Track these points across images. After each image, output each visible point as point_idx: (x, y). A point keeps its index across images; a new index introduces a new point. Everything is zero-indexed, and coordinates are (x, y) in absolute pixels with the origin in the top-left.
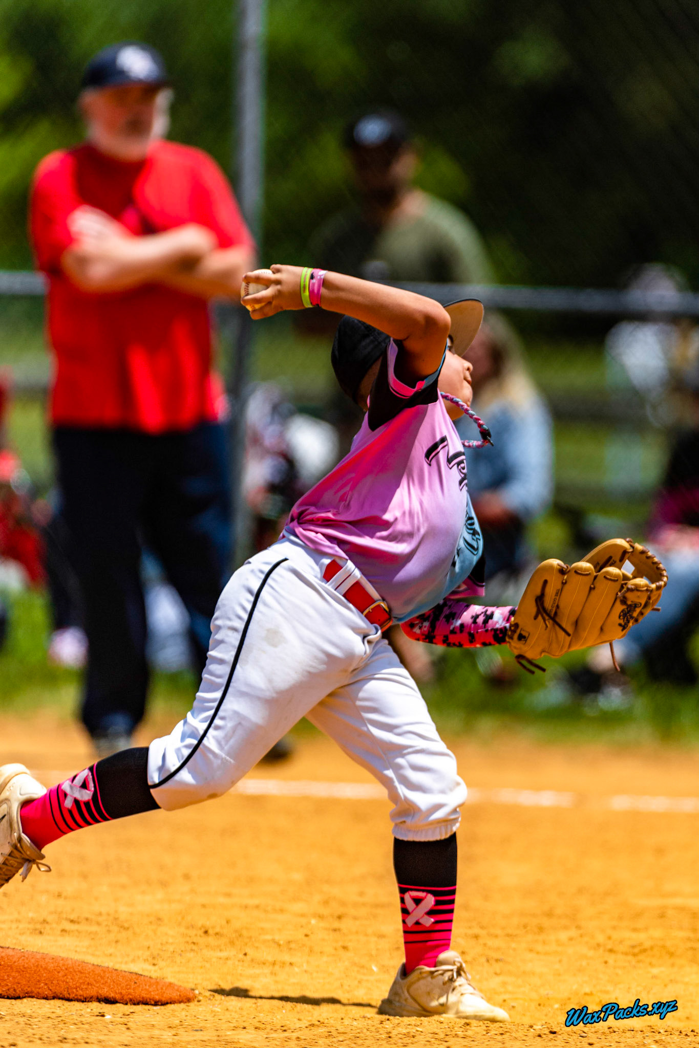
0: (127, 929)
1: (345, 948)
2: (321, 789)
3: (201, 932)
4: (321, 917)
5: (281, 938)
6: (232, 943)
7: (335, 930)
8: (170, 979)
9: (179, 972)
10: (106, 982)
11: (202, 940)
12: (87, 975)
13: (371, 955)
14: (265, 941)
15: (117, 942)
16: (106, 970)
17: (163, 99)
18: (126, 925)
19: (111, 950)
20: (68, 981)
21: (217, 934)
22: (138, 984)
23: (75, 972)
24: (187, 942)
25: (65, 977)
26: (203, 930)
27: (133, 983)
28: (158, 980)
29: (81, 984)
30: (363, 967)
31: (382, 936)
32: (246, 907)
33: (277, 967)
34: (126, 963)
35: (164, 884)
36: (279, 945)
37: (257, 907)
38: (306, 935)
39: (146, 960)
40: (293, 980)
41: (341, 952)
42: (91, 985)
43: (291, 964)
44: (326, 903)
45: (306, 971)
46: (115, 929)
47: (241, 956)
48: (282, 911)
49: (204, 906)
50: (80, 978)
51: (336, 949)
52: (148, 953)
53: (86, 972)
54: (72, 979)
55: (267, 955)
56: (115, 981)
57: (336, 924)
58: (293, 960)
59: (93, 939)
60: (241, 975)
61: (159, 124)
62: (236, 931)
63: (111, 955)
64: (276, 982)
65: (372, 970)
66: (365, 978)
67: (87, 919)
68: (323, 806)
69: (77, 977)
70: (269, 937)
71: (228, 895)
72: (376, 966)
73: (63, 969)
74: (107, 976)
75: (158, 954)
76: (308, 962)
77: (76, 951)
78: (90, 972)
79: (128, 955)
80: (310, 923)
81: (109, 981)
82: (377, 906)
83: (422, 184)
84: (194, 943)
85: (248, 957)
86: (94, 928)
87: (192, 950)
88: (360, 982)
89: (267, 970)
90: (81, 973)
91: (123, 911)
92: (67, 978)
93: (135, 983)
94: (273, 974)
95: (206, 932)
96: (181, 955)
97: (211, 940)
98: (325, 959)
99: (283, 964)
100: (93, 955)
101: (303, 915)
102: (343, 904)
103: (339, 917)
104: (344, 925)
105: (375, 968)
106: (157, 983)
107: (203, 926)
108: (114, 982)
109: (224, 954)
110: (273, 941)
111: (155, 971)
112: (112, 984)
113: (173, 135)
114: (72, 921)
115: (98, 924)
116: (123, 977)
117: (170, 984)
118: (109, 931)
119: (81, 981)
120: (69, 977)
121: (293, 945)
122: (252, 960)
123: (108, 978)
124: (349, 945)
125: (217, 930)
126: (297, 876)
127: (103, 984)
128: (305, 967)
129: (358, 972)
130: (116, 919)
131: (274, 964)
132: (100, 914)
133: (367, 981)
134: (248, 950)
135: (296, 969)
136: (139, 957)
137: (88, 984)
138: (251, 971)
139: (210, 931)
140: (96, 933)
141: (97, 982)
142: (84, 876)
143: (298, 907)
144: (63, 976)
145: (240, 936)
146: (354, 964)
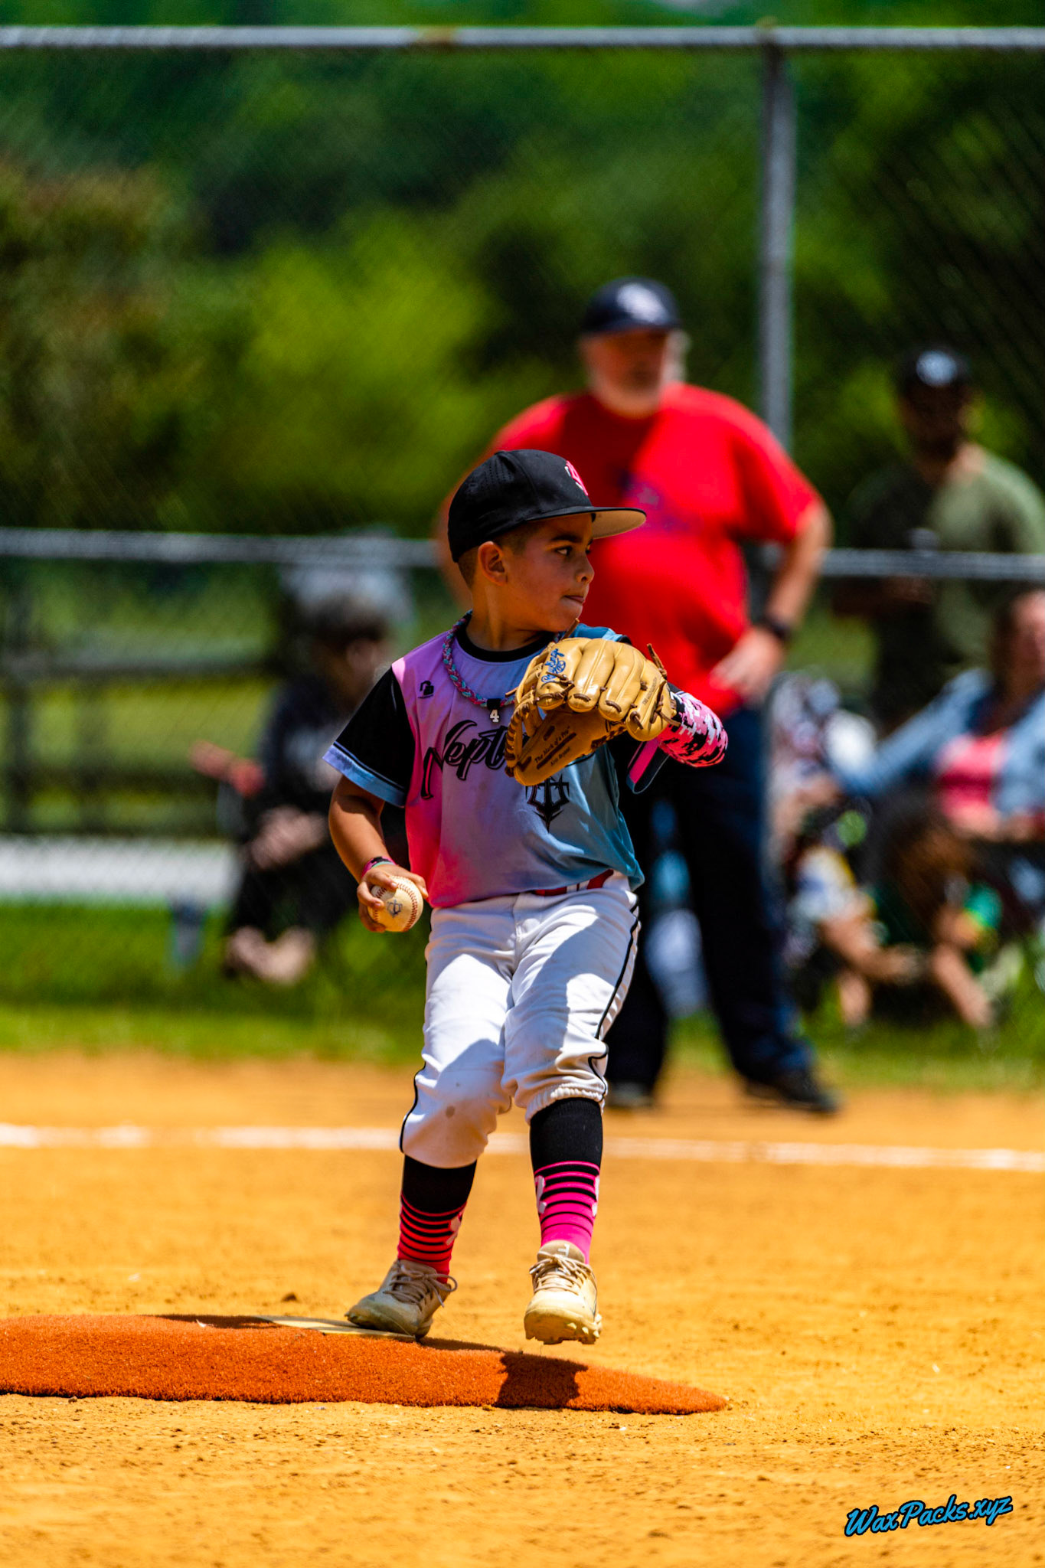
0: (642, 1323)
1: (901, 1345)
2: (867, 1156)
3: (731, 1326)
4: (872, 1308)
5: (825, 1333)
6: (767, 1339)
7: (889, 1324)
8: (695, 1383)
9: (706, 1375)
10: (620, 1387)
11: (733, 1337)
12: (597, 1380)
13: (932, 1354)
14: (806, 1338)
15: (631, 1339)
16: (617, 1374)
18: (641, 1319)
19: (624, 1349)
21: (750, 1329)
22: (657, 1389)
24: (714, 1340)
26: (732, 1325)
27: (651, 1389)
28: (682, 1385)
29: (589, 1389)
30: (922, 1367)
31: (944, 1330)
32: (782, 1297)
33: (821, 1368)
34: (643, 1364)
35: (684, 1270)
36: (823, 1342)
37: (796, 1297)
38: (855, 1330)
39: (666, 1361)
40: (840, 1383)
41: (896, 1350)
42: (602, 1391)
43: (838, 1364)
44: (877, 1290)
45: (855, 1373)
46: (628, 1323)
47: (778, 1355)
48: (825, 1301)
49: (733, 1296)
51: (890, 1346)
52: (667, 1352)
53: (596, 1375)
55: (810, 1354)
56: (630, 1385)
57: (890, 1317)
58: (840, 1360)
60: (779, 1378)
62: (772, 1325)
63: (624, 1355)
64: (821, 1386)
65: (931, 1371)
66: (925, 1380)
68: (870, 1176)
70: (810, 1332)
71: (761, 1282)
72: (938, 1366)
74: (621, 1379)
75: (680, 1354)
76: (858, 1362)
78: (600, 1376)
79: (644, 1355)
80: (858, 1316)
81: (623, 1386)
82: (937, 1294)
84: (722, 1341)
85: (787, 1357)
87: (720, 1349)
88: (919, 1385)
89: (810, 1371)
91: (638, 1303)
93: (654, 1388)
94: (816, 1375)
95: (736, 1327)
96: (707, 1354)
97: (742, 1336)
98: (877, 1358)
99: (828, 1364)
100: (603, 1355)
101: (850, 1306)
102: (897, 1292)
103: (894, 1308)
104: (899, 1317)
105: (936, 1369)
106: (680, 1388)
107: (732, 1321)
108: (629, 1387)
109: (758, 1353)
110: (817, 1337)
111: (677, 1375)
112: (627, 1388)
116: (641, 1381)
117: (695, 1389)
118: (621, 1327)
119: (591, 1386)
121: (839, 1342)
122: (792, 1360)
123: (622, 1382)
124: (907, 1341)
125: (750, 1324)
126: (843, 1260)
127: (615, 1389)
128: (854, 1368)
129: (917, 1373)
130: (629, 1312)
131: (818, 1364)
133: (928, 1384)
134: (786, 1348)
135: (844, 1371)
136: (656, 1358)
137: (599, 1389)
138: (791, 1374)
139: (742, 1326)
141: (608, 1387)
143: (843, 1297)
145: (777, 1331)
146: (911, 1364)
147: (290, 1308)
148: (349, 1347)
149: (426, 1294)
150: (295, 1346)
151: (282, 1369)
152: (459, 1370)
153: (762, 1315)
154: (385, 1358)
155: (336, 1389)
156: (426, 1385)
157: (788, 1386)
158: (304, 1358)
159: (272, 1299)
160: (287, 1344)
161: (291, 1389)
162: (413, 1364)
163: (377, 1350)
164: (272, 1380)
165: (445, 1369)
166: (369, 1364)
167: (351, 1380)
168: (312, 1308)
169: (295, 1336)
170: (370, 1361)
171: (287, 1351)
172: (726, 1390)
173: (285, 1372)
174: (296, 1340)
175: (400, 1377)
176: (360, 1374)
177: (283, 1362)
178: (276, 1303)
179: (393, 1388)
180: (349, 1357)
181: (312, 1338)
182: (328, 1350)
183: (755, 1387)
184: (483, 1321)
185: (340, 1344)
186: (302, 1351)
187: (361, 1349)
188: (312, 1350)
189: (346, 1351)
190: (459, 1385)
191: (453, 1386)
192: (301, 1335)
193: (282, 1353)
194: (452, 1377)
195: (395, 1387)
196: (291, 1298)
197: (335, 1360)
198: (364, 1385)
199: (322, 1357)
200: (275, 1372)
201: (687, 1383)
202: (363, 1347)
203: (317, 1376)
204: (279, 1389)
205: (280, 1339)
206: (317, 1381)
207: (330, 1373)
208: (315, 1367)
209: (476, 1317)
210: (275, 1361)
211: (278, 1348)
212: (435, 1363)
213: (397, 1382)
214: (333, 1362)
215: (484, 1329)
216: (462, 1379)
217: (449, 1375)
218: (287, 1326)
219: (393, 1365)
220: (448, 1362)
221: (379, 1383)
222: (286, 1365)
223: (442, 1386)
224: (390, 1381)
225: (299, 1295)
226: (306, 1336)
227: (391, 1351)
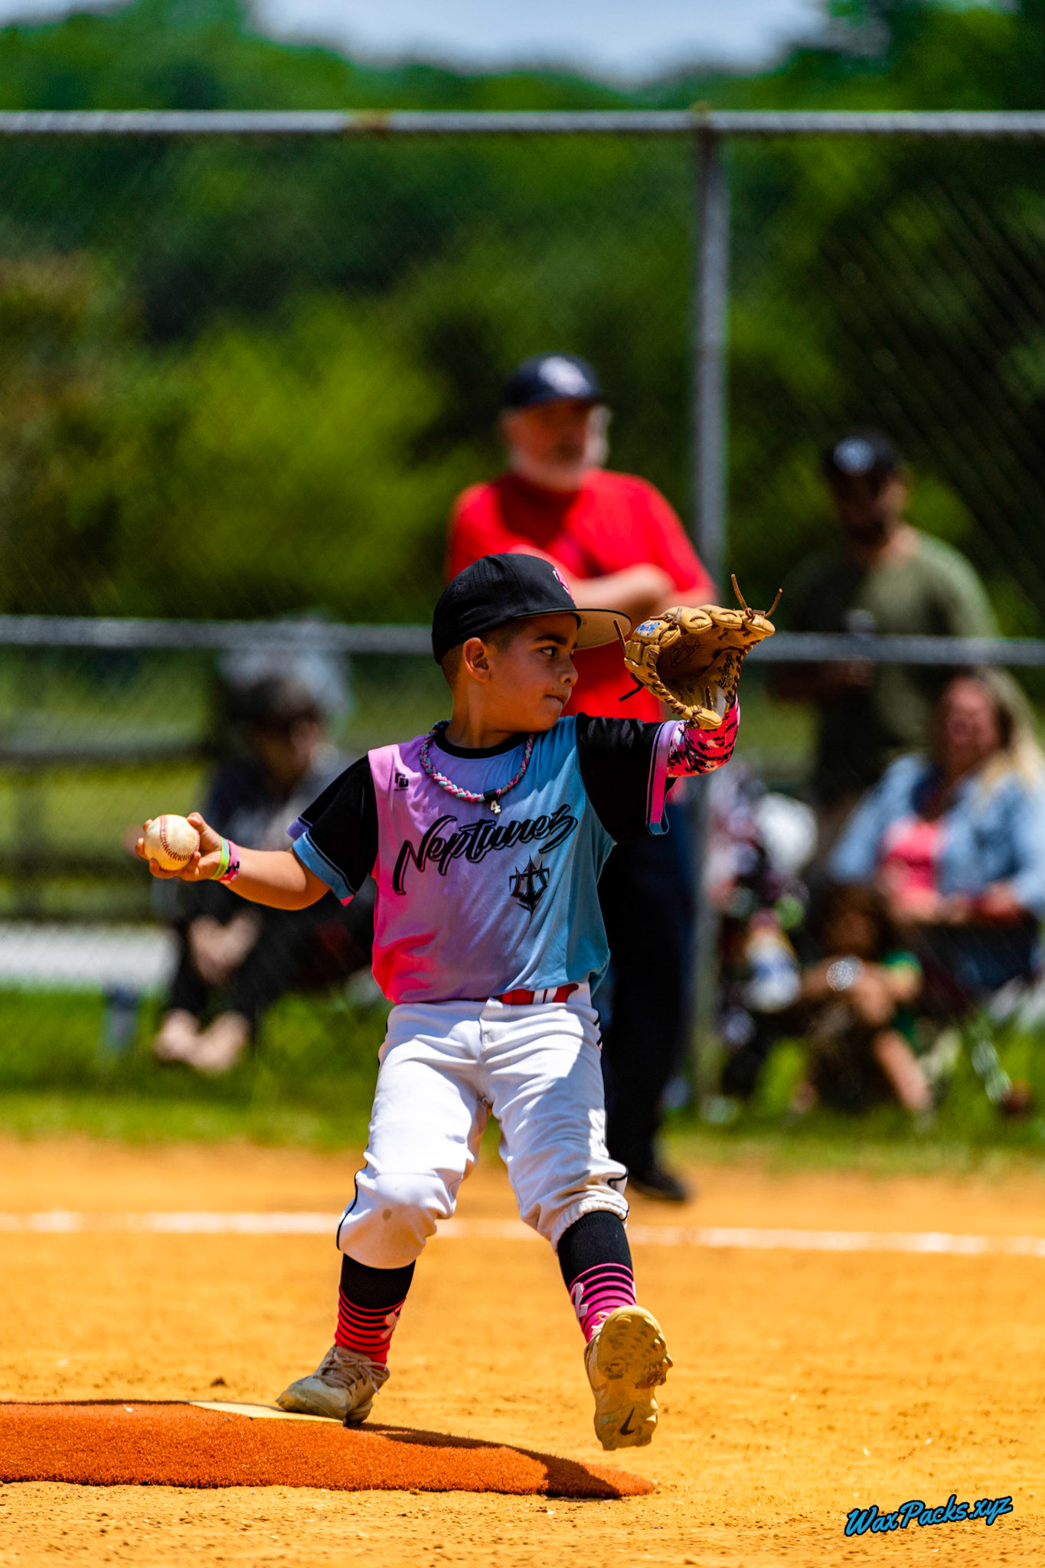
0: (572, 1408)
1: (831, 1428)
2: (799, 1240)
4: (802, 1392)
5: (756, 1416)
6: (697, 1423)
7: (819, 1407)
9: (634, 1459)
12: (526, 1464)
13: (862, 1437)
14: (736, 1421)
15: (561, 1423)
17: (598, 418)
18: (571, 1403)
20: (502, 1470)
21: (679, 1413)
23: (511, 1459)
25: (499, 1466)
28: (610, 1468)
29: (518, 1473)
30: (853, 1451)
31: (874, 1414)
32: (713, 1381)
33: (751, 1452)
34: (572, 1448)
36: (754, 1426)
37: (727, 1380)
38: (786, 1414)
40: (769, 1467)
41: (826, 1432)
42: (531, 1475)
43: (767, 1448)
44: (808, 1374)
45: (785, 1456)
46: (558, 1407)
47: (707, 1438)
48: (756, 1385)
50: (516, 1467)
51: (820, 1429)
54: (507, 1468)
55: (740, 1437)
56: (559, 1470)
57: (820, 1400)
58: (770, 1443)
59: (531, 1420)
60: (708, 1461)
61: (595, 447)
62: (702, 1409)
63: (553, 1439)
64: (751, 1469)
65: (863, 1454)
66: (855, 1463)
67: (524, 1397)
68: (804, 1260)
69: (513, 1466)
70: (740, 1416)
71: (692, 1367)
72: (869, 1449)
73: (497, 1456)
76: (787, 1446)
77: (512, 1435)
79: (573, 1440)
80: (789, 1399)
82: (869, 1378)
83: (910, 519)
85: (717, 1441)
86: (533, 1407)
88: (849, 1469)
89: (738, 1455)
90: (518, 1460)
91: (568, 1387)
92: (501, 1467)
94: (746, 1459)
97: (671, 1420)
98: (807, 1441)
99: (758, 1448)
100: (532, 1439)
101: (781, 1390)
102: (829, 1375)
103: (825, 1391)
104: (830, 1400)
105: (866, 1452)
106: (609, 1471)
109: (688, 1437)
110: (747, 1421)
111: (606, 1458)
113: (612, 463)
114: (507, 1400)
115: (538, 1402)
117: (624, 1473)
118: (551, 1411)
119: (519, 1470)
120: (504, 1466)
121: (769, 1426)
122: (722, 1444)
124: (837, 1425)
125: (679, 1408)
126: (775, 1343)
128: (784, 1451)
129: (847, 1456)
130: (559, 1396)
131: (747, 1447)
132: (540, 1391)
133: (858, 1467)
134: (716, 1431)
135: (774, 1454)
136: (586, 1442)
137: (527, 1473)
138: (720, 1457)
139: (671, 1410)
140: (535, 1413)
142: (521, 1345)
143: (775, 1380)
144: (497, 1465)
145: (707, 1414)
146: (842, 1447)
147: (219, 1391)
148: (276, 1431)
149: (358, 1379)
150: (222, 1431)
151: (210, 1454)
152: (386, 1454)
153: (692, 1398)
154: (313, 1442)
155: (263, 1473)
156: (354, 1470)
157: (717, 1470)
158: (230, 1444)
159: (202, 1384)
160: (214, 1429)
161: (218, 1473)
162: (340, 1448)
163: (304, 1435)
164: (199, 1465)
165: (372, 1453)
166: (296, 1448)
167: (278, 1464)
168: (241, 1393)
169: (222, 1421)
170: (297, 1445)
171: (215, 1435)
172: (655, 1474)
173: (212, 1456)
174: (223, 1425)
175: (327, 1461)
176: (287, 1458)
177: (210, 1447)
178: (205, 1388)
179: (320, 1472)
180: (276, 1442)
181: (239, 1423)
182: (255, 1435)
183: (684, 1471)
184: (413, 1406)
185: (268, 1429)
186: (229, 1435)
187: (288, 1434)
188: (239, 1434)
189: (272, 1436)
190: (386, 1469)
191: (381, 1470)
192: (229, 1420)
193: (211, 1438)
194: (380, 1461)
195: (322, 1471)
196: (219, 1382)
197: (262, 1444)
198: (291, 1469)
199: (250, 1441)
200: (202, 1457)
201: (616, 1466)
202: (290, 1432)
203: (244, 1461)
204: (206, 1473)
205: (207, 1424)
206: (244, 1466)
207: (257, 1458)
208: (242, 1451)
209: (405, 1400)
210: (202, 1446)
211: (205, 1433)
212: (362, 1447)
213: (324, 1466)
214: (260, 1447)
215: (413, 1413)
216: (390, 1463)
217: (377, 1459)
218: (215, 1411)
219: (321, 1449)
220: (376, 1447)
221: (306, 1467)
222: (214, 1450)
223: (370, 1471)
224: (317, 1465)
225: (227, 1381)
226: (234, 1420)
227: (319, 1435)
